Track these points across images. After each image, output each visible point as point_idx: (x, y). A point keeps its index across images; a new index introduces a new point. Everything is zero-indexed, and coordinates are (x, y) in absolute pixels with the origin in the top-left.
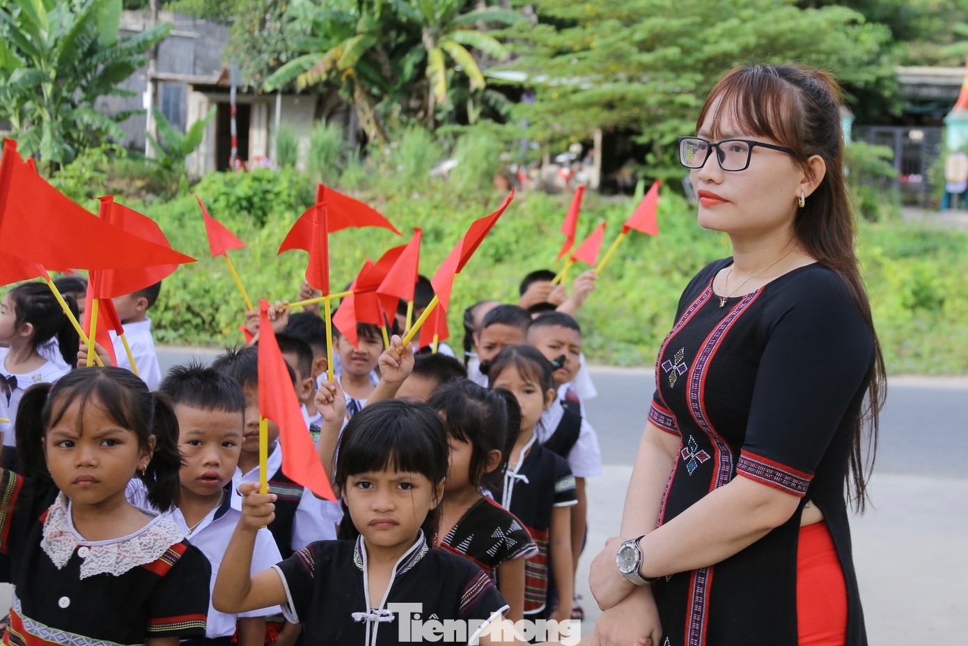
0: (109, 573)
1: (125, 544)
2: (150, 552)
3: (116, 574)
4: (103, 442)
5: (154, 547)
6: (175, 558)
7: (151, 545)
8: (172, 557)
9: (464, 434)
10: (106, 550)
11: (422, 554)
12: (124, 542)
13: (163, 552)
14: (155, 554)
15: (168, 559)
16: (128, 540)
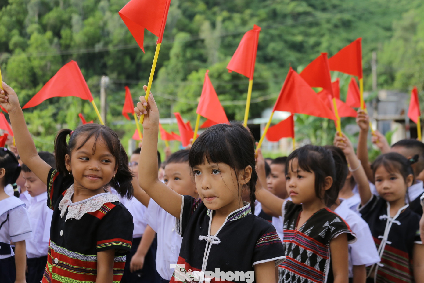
0: (72, 218)
1: (85, 204)
2: (95, 207)
3: (77, 218)
4: (104, 160)
5: (97, 205)
6: (107, 210)
7: (96, 204)
8: (106, 210)
9: (309, 168)
10: (76, 207)
11: (245, 214)
12: (84, 203)
13: (100, 207)
14: (97, 208)
15: (104, 210)
16: (86, 202)
